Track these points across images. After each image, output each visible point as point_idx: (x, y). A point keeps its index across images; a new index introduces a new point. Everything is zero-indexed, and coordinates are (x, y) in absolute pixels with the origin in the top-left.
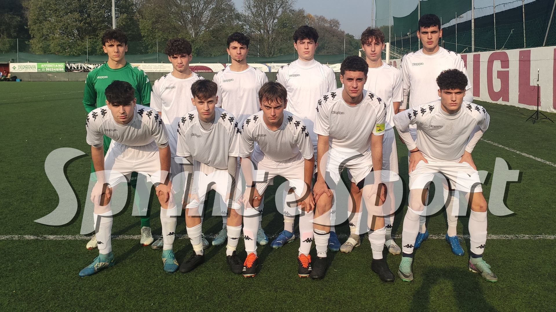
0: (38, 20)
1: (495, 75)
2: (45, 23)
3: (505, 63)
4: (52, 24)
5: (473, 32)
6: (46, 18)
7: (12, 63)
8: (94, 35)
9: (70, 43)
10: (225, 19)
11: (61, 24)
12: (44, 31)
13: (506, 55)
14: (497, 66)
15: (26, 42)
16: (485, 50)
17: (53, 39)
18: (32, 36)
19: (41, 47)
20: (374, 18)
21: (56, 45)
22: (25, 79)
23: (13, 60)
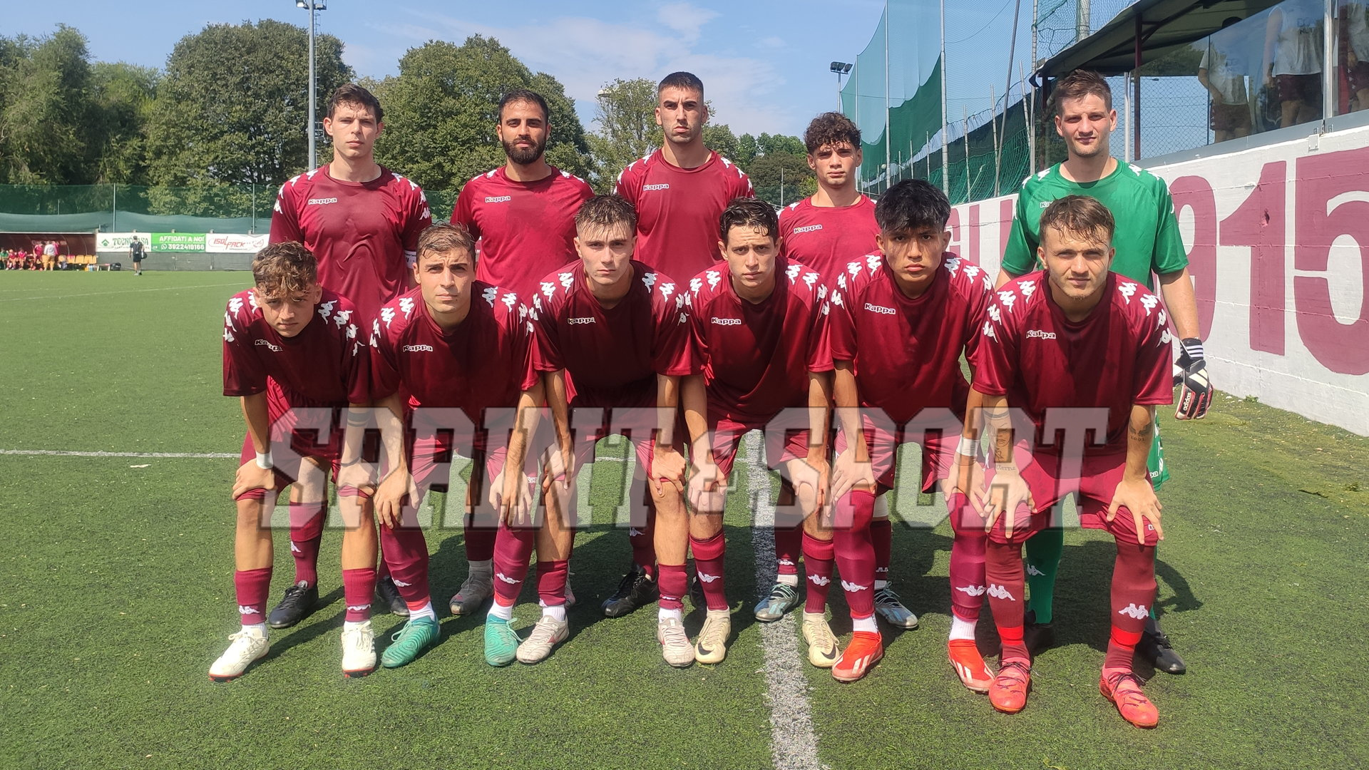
7: (102, 232)
15: (141, 194)
23: (104, 226)
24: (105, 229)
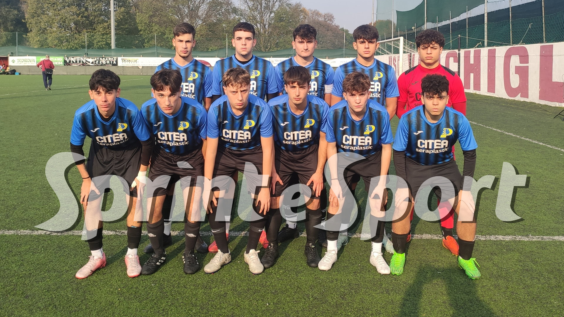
0: (35, 13)
1: (512, 70)
2: (43, 17)
3: (524, 58)
4: (50, 17)
5: (486, 26)
6: (44, 11)
7: (11, 56)
8: (91, 29)
9: (67, 37)
10: (222, 12)
11: (59, 17)
12: (42, 24)
13: (525, 50)
14: (515, 61)
15: (24, 36)
16: (501, 45)
17: (51, 33)
18: (29, 30)
19: (39, 41)
20: (375, 12)
21: (53, 39)
22: (24, 72)
23: (12, 53)
24: (12, 54)
